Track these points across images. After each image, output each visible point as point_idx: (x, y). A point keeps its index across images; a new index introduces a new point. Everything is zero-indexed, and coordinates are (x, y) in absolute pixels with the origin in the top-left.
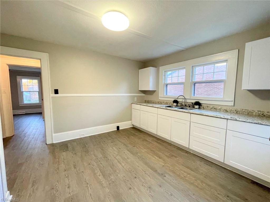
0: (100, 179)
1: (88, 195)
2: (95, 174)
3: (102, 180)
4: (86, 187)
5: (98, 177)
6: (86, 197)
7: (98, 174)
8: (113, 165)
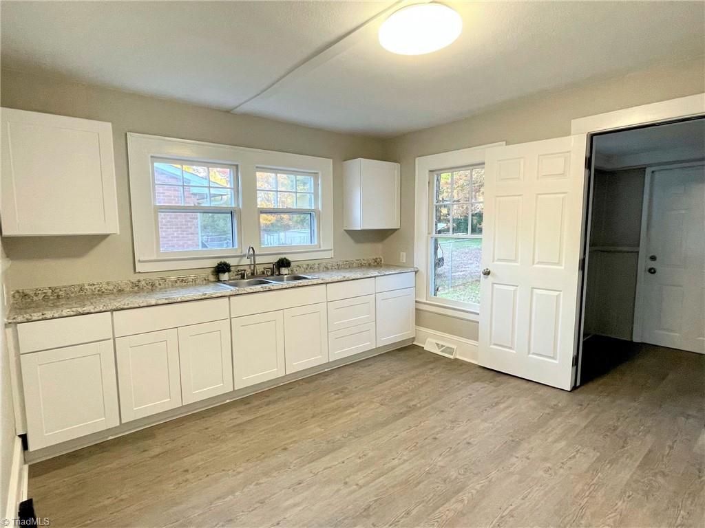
0: (472, 495)
1: (527, 504)
2: (462, 514)
3: (474, 492)
4: (513, 516)
5: (466, 502)
6: (536, 505)
7: (459, 506)
8: (406, 482)
